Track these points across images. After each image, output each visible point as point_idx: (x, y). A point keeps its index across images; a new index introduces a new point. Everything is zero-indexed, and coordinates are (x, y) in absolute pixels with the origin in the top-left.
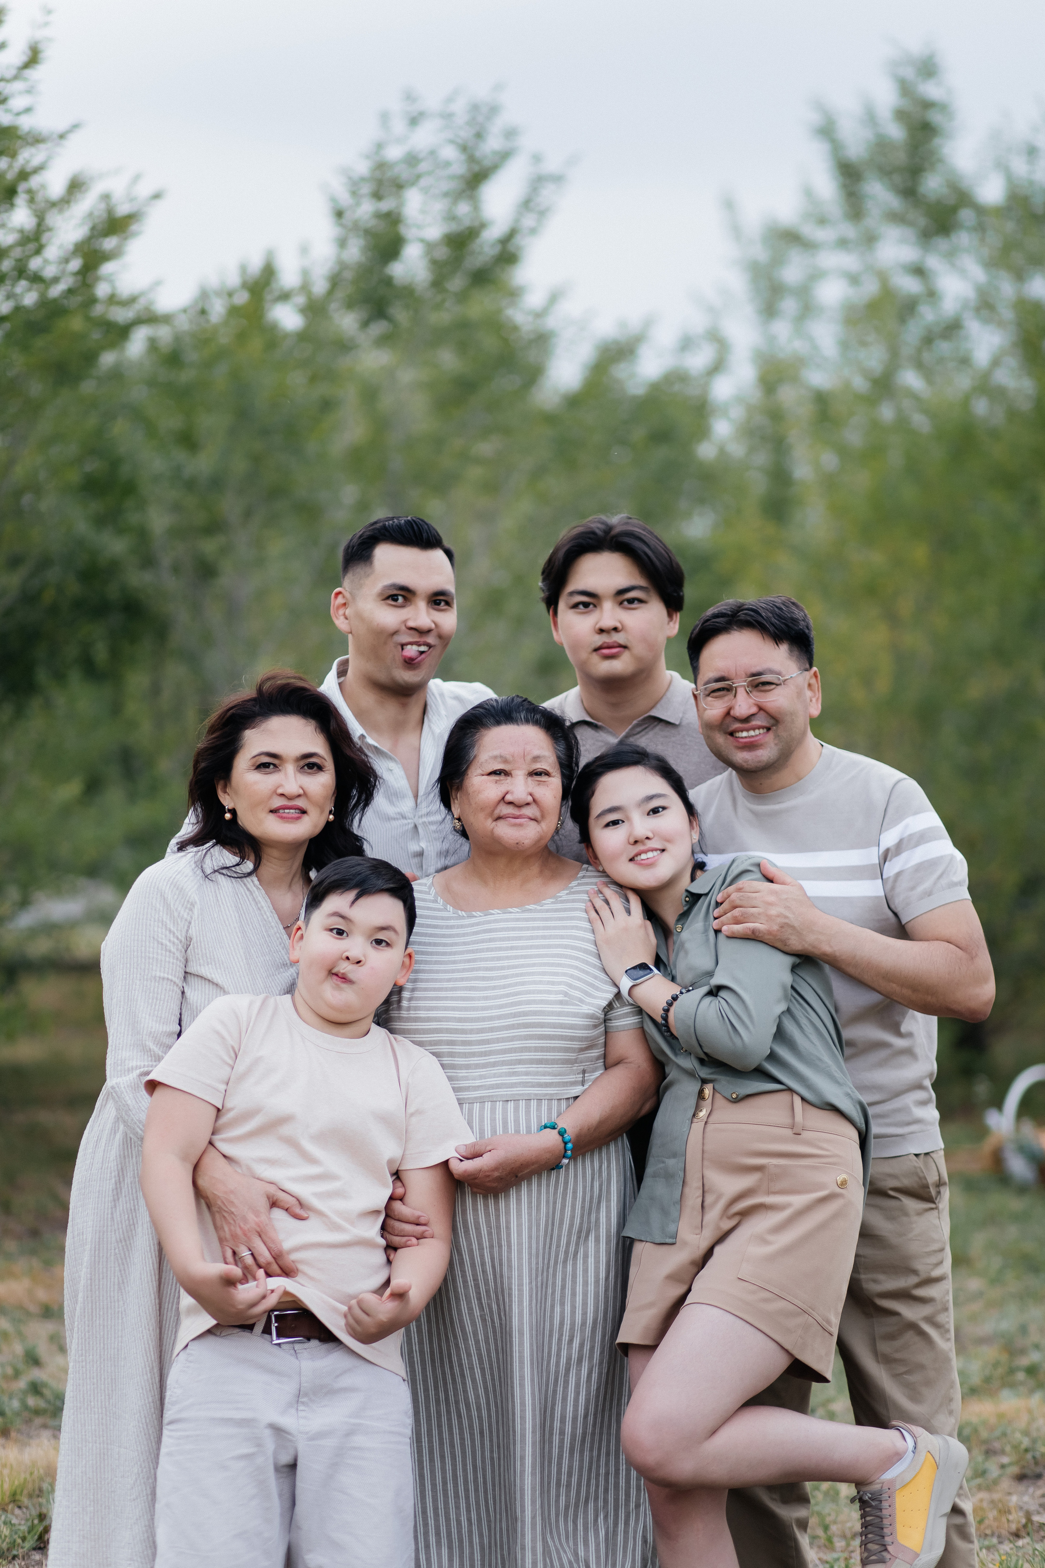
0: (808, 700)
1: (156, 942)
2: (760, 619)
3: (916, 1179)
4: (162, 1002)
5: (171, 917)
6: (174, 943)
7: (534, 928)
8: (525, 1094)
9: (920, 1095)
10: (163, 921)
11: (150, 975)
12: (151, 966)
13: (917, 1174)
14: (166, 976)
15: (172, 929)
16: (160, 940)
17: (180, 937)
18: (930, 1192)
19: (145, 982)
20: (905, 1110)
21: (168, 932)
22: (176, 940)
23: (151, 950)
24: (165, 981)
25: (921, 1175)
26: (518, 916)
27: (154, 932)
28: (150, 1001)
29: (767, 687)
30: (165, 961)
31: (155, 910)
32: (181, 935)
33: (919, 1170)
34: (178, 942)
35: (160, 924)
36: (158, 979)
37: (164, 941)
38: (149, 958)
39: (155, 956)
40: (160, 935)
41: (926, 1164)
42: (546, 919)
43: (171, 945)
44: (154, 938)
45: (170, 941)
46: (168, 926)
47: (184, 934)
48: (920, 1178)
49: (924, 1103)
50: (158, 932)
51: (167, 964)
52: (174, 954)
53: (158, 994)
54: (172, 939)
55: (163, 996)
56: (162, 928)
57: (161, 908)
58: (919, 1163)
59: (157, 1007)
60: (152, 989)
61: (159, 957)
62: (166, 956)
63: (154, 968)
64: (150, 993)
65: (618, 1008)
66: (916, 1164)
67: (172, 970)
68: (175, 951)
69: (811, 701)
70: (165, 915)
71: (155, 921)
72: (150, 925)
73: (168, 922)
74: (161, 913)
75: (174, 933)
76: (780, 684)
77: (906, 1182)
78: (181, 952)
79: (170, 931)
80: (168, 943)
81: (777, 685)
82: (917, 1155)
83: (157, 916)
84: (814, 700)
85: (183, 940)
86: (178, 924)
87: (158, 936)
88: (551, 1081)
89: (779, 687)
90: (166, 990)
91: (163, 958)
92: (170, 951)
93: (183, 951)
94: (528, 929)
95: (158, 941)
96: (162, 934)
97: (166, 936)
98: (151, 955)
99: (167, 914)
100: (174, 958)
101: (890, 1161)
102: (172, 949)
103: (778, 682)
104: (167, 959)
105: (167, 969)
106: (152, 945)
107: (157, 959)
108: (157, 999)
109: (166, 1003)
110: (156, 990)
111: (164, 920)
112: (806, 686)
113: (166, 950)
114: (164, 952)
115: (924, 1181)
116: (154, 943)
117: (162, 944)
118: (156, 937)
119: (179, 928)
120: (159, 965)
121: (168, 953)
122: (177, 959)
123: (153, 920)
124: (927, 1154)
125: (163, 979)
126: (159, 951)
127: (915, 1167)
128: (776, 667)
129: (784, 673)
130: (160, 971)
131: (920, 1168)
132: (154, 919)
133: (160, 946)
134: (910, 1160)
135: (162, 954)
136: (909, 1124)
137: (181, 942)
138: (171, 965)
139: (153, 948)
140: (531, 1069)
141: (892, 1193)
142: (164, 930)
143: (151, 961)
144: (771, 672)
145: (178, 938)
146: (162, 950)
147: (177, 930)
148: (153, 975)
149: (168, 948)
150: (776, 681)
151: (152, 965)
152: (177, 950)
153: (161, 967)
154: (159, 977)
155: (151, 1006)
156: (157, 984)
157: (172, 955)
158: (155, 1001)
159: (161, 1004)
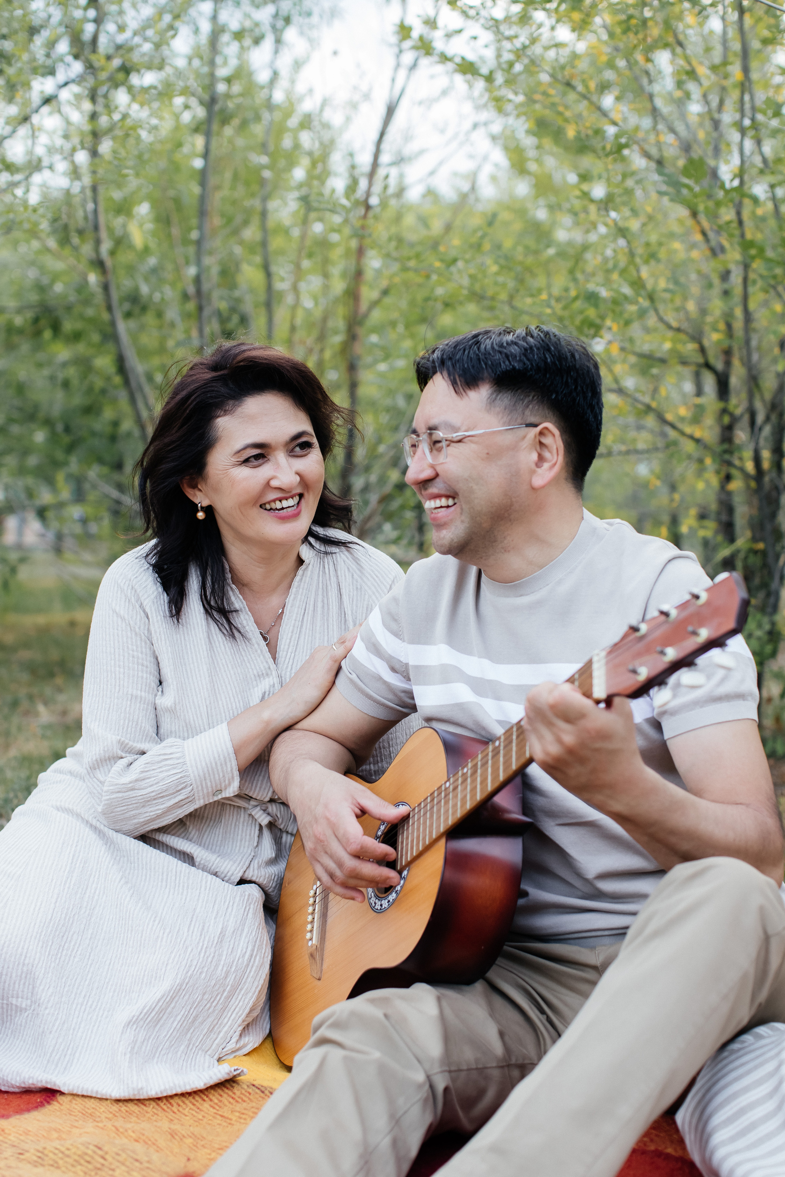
19: (116, 700)
36: (130, 697)
59: (129, 729)
62: (138, 671)
64: (121, 713)
102: (145, 663)
104: (140, 674)
110: (128, 709)
121: (140, 667)
146: (133, 664)
153: (133, 683)
154: (132, 695)
155: (123, 729)
156: (129, 702)
157: (145, 668)
158: (127, 721)
159: (134, 725)
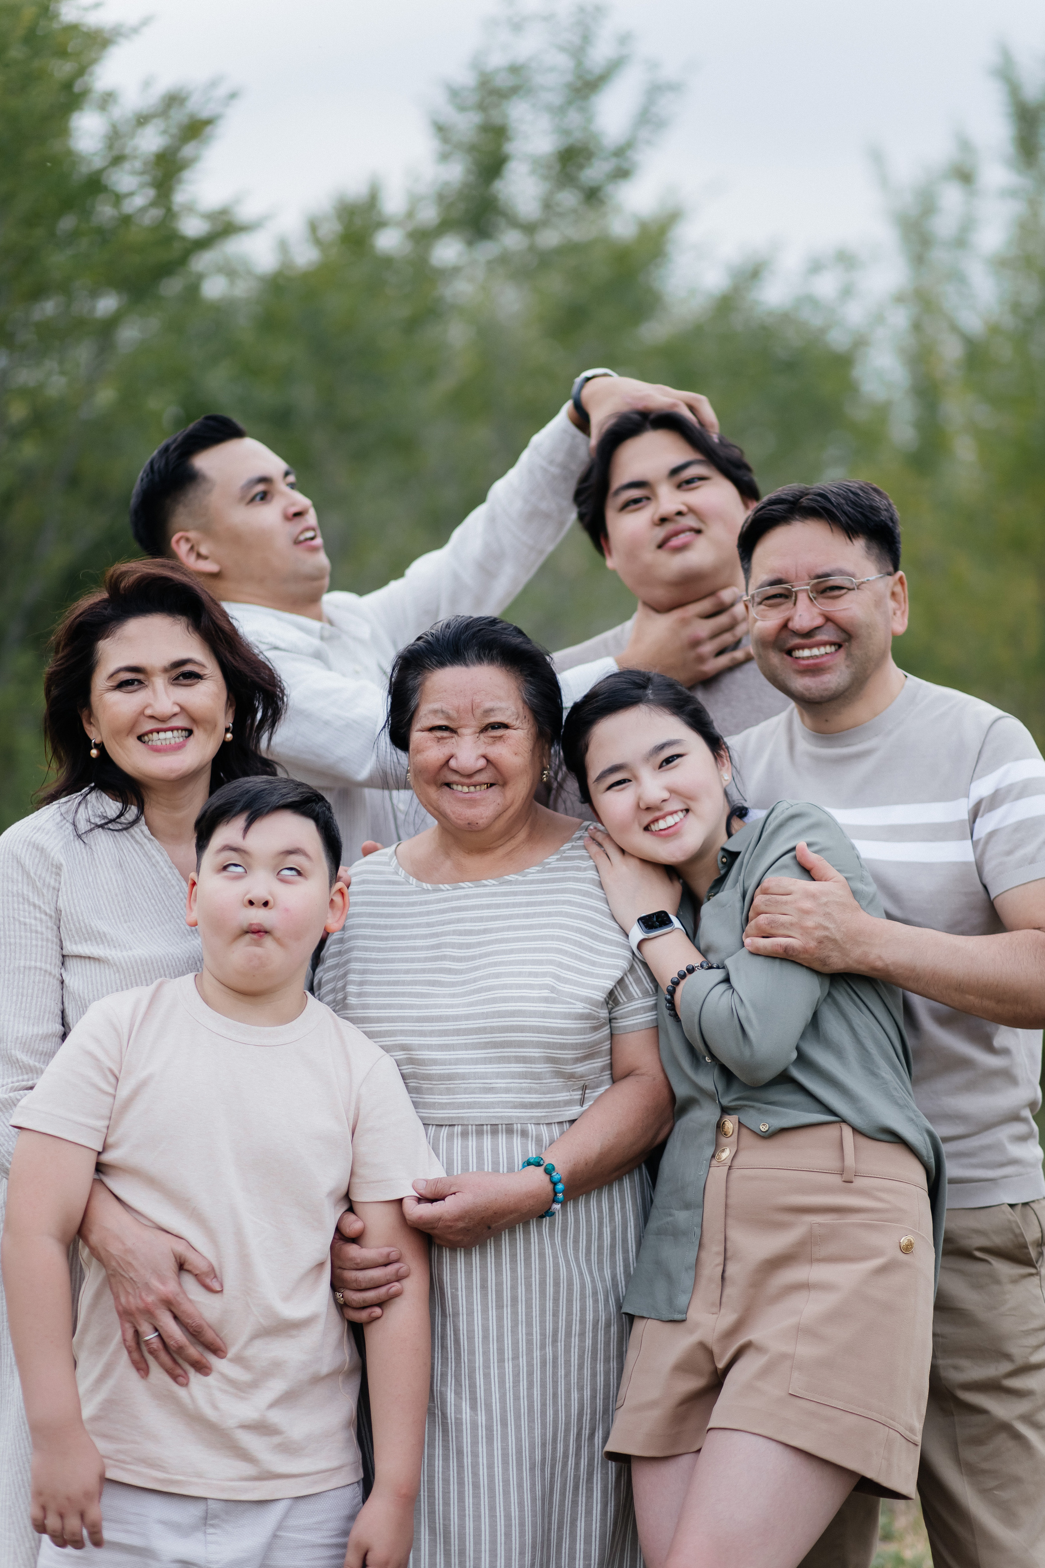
0: (891, 613)
1: (17, 923)
2: (829, 506)
3: (1011, 1236)
4: (29, 998)
5: (33, 887)
6: (41, 920)
7: (515, 905)
8: (505, 1117)
9: (1019, 1128)
10: (23, 894)
11: (12, 966)
12: (13, 954)
13: (1012, 1231)
14: (33, 963)
15: (37, 902)
16: (22, 919)
17: (48, 911)
18: (1029, 1253)
19: (7, 976)
20: (997, 1147)
21: (32, 908)
22: (43, 917)
23: (12, 933)
24: (33, 971)
25: (1017, 1231)
26: (494, 889)
27: (14, 909)
28: (14, 998)
29: (836, 593)
30: (31, 946)
31: (13, 882)
32: (50, 909)
33: (1014, 1225)
34: (48, 918)
35: (21, 899)
36: (22, 969)
37: (27, 920)
38: (10, 944)
39: (18, 940)
40: (22, 913)
41: (1024, 1217)
42: (531, 893)
43: (38, 923)
44: (14, 918)
45: (35, 918)
46: (31, 900)
47: (53, 908)
48: (1016, 1236)
49: (1023, 1139)
50: (19, 908)
51: (34, 949)
52: (42, 934)
53: (23, 988)
54: (38, 915)
55: (30, 991)
56: (23, 904)
57: (20, 878)
58: (1015, 1216)
59: (24, 1005)
60: (16, 983)
61: (23, 941)
62: (31, 939)
63: (17, 956)
64: (13, 988)
65: (625, 1003)
66: (1012, 1218)
67: (42, 955)
68: (44, 930)
69: (895, 614)
70: (25, 886)
71: (13, 896)
72: (8, 902)
73: (31, 894)
74: (20, 885)
75: (40, 908)
76: (853, 589)
77: (998, 1241)
78: (52, 930)
79: (35, 906)
80: (33, 922)
81: (849, 589)
82: (1012, 1206)
83: (15, 888)
84: (899, 613)
85: (53, 914)
86: (43, 895)
87: (19, 914)
88: (538, 1100)
89: (851, 592)
90: (34, 982)
91: (29, 942)
92: (37, 932)
93: (55, 928)
94: (507, 906)
95: (20, 922)
96: (24, 911)
97: (29, 913)
98: (12, 940)
99: (28, 885)
100: (42, 940)
101: (977, 1212)
102: (39, 929)
103: (851, 587)
104: (34, 942)
105: (34, 955)
106: (12, 926)
107: (20, 944)
108: (22, 995)
109: (35, 998)
110: (21, 983)
111: (25, 892)
112: (888, 594)
113: (31, 931)
114: (29, 934)
115: (1021, 1240)
116: (14, 925)
117: (25, 924)
118: (16, 916)
119: (46, 901)
120: (23, 952)
121: (34, 934)
122: (47, 940)
123: (10, 894)
124: (1025, 1204)
125: (30, 968)
126: (23, 934)
127: (1009, 1221)
128: (849, 567)
129: (858, 575)
130: (25, 960)
131: (1016, 1222)
132: (12, 893)
133: (23, 927)
134: (1004, 1212)
135: (26, 937)
136: (1002, 1165)
137: (51, 917)
138: (39, 949)
139: (14, 931)
140: (512, 1085)
141: (978, 1254)
142: (26, 906)
143: (13, 947)
144: (842, 573)
145: (46, 914)
146: (26, 931)
147: (44, 903)
148: (16, 966)
149: (33, 928)
150: (847, 584)
151: (15, 952)
152: (47, 928)
153: (26, 953)
154: (25, 967)
155: (16, 1005)
156: (21, 976)
157: (39, 936)
158: (20, 997)
159: (29, 1000)
